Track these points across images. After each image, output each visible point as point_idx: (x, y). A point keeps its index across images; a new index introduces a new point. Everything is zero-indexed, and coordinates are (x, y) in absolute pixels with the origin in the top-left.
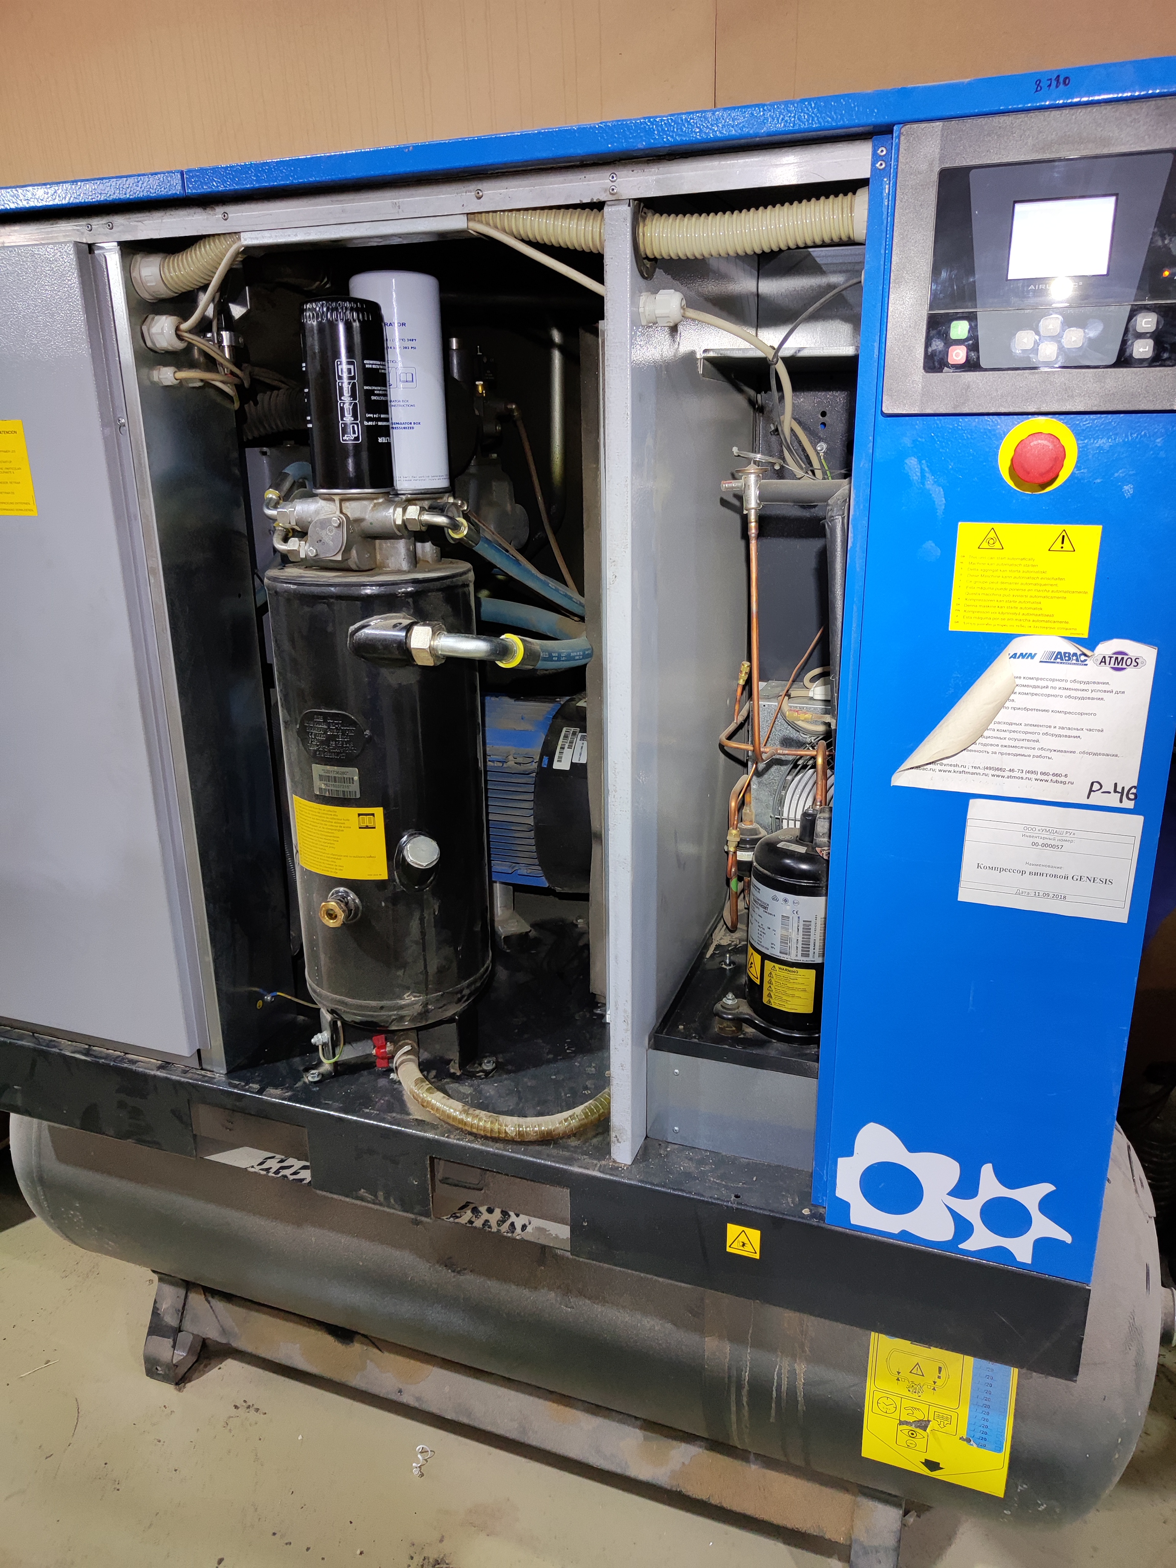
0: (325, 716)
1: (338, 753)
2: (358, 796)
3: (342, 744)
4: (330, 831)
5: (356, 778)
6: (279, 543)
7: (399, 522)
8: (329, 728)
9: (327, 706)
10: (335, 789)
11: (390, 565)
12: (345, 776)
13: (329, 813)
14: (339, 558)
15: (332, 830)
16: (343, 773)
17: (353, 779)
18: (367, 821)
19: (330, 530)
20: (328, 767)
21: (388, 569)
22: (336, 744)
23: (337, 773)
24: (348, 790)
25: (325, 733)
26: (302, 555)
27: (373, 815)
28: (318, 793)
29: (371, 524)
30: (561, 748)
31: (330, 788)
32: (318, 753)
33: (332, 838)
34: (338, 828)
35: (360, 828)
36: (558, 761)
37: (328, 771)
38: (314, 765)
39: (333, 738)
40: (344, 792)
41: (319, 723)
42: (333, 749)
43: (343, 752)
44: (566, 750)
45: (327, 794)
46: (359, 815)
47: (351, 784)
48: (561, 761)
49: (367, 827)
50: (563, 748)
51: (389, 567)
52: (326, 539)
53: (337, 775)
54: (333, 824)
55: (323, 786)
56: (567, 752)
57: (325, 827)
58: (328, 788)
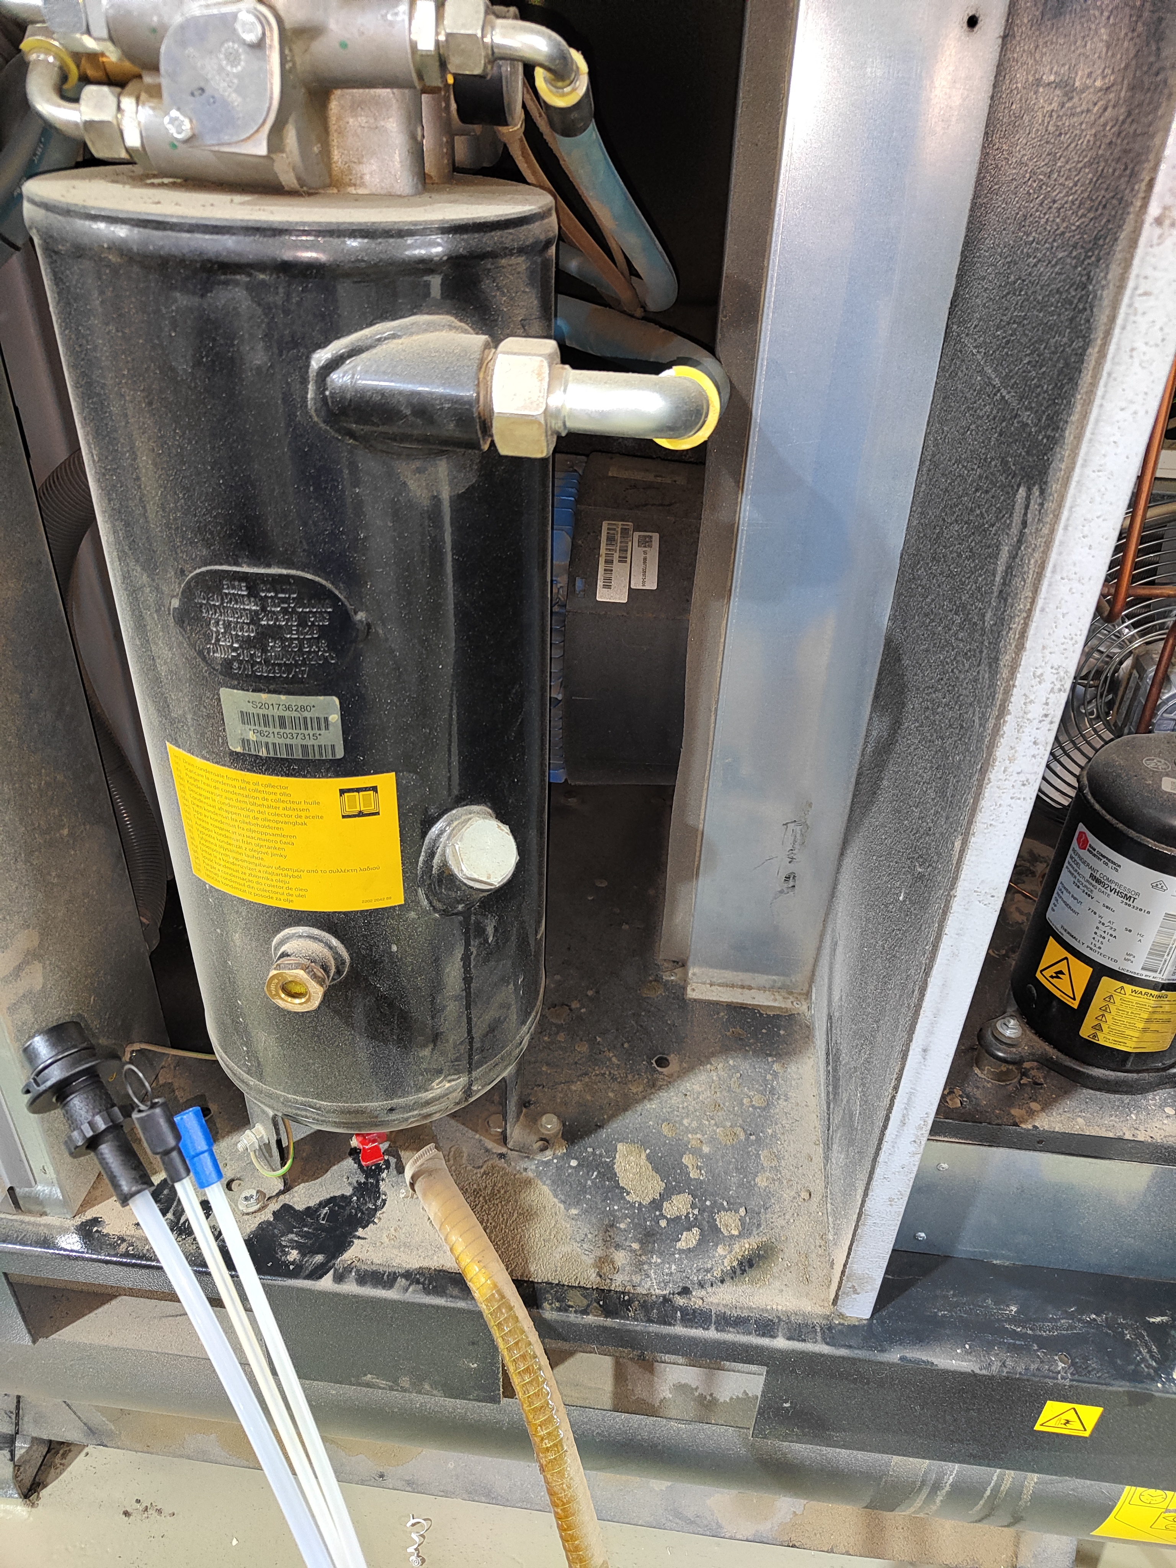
0: (253, 583)
1: (289, 668)
2: (340, 754)
3: (301, 647)
4: (272, 824)
5: (335, 718)
6: (48, 101)
7: (426, 44)
8: (263, 609)
9: (257, 558)
10: (282, 741)
11: (367, 178)
12: (306, 714)
13: (271, 790)
14: (261, 149)
15: (277, 822)
16: (303, 708)
17: (326, 719)
18: (360, 802)
19: (233, 58)
20: (264, 696)
21: (361, 191)
22: (283, 648)
23: (288, 708)
24: (316, 743)
25: (254, 619)
26: (133, 140)
27: (374, 789)
28: (239, 750)
29: (344, 45)
30: (606, 562)
31: (270, 740)
32: (236, 665)
33: (278, 839)
34: (293, 819)
35: (344, 817)
36: (605, 586)
37: (263, 705)
38: (224, 692)
39: (274, 632)
40: (304, 748)
41: (235, 598)
42: (276, 658)
43: (304, 663)
44: (617, 566)
45: (263, 753)
46: (342, 792)
47: (323, 732)
48: (609, 587)
49: (361, 814)
50: (609, 562)
51: (363, 185)
52: (220, 86)
53: (287, 714)
54: (281, 812)
55: (252, 737)
56: (620, 570)
57: (260, 816)
58: (265, 739)
